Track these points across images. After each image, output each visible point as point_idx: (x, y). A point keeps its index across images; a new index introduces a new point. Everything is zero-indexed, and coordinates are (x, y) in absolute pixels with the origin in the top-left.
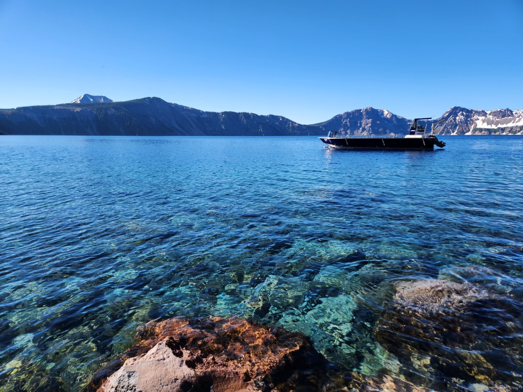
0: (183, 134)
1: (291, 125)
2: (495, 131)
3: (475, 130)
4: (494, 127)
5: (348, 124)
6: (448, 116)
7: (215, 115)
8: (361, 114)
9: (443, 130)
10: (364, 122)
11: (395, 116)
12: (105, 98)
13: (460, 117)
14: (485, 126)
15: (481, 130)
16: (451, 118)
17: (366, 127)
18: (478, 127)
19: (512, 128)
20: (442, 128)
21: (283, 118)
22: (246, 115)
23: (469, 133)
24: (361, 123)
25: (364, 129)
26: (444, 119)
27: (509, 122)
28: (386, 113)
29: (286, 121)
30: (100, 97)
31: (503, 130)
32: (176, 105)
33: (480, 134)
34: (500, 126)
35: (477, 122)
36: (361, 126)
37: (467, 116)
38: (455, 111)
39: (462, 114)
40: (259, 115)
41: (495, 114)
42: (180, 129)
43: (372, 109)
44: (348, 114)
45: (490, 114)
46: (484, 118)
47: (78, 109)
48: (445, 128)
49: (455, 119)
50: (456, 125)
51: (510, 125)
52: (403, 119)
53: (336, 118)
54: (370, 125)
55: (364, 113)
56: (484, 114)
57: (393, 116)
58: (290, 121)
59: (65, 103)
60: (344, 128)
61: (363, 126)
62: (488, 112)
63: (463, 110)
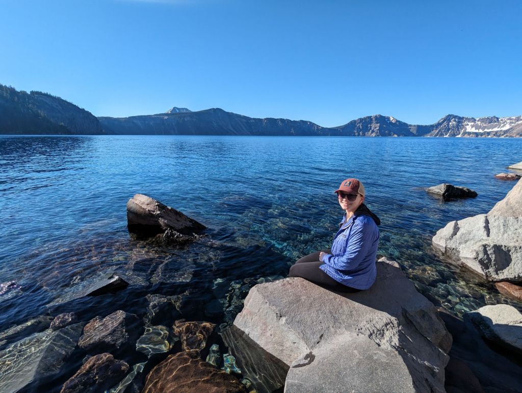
0: (235, 134)
1: (316, 128)
2: (482, 134)
3: (465, 133)
4: (481, 131)
5: (361, 127)
6: (443, 122)
7: (260, 120)
8: (371, 120)
9: (438, 133)
10: (373, 126)
11: (399, 121)
12: (186, 109)
13: (453, 123)
14: (474, 130)
15: (469, 133)
16: (445, 123)
17: (375, 130)
18: (467, 131)
19: (496, 132)
20: (437, 131)
21: (310, 123)
22: (282, 120)
23: (459, 136)
24: (371, 127)
25: (373, 131)
26: (439, 124)
27: (495, 127)
28: (392, 119)
29: (312, 124)
30: (183, 109)
31: (489, 133)
32: (232, 113)
33: (468, 137)
34: (486, 130)
35: (467, 127)
36: (371, 129)
37: (459, 122)
38: (448, 118)
39: (455, 121)
40: (292, 120)
41: (482, 120)
42: (234, 131)
43: (381, 116)
44: (361, 120)
45: (478, 121)
46: (473, 123)
47: (166, 117)
48: (439, 131)
49: (448, 124)
50: (449, 129)
51: (496, 129)
52: (405, 124)
53: (351, 122)
54: (378, 128)
55: (374, 119)
56: (474, 120)
57: (397, 121)
58: (315, 125)
59: (159, 113)
60: (358, 130)
61: (372, 129)
62: (477, 119)
63: (455, 117)
